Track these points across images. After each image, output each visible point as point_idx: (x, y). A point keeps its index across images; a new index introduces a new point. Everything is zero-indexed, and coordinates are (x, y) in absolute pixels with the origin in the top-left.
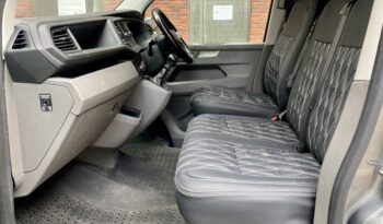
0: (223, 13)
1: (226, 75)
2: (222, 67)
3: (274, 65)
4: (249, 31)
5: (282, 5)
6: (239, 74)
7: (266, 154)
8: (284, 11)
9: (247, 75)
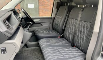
0: (31, 6)
1: (42, 25)
2: (41, 23)
3: (56, 23)
4: (39, 11)
5: (56, 7)
6: (46, 25)
7: (67, 50)
8: (56, 9)
9: (48, 25)
